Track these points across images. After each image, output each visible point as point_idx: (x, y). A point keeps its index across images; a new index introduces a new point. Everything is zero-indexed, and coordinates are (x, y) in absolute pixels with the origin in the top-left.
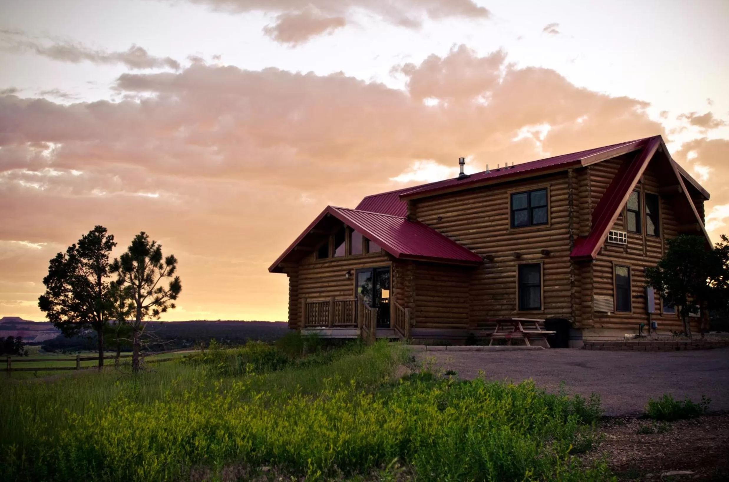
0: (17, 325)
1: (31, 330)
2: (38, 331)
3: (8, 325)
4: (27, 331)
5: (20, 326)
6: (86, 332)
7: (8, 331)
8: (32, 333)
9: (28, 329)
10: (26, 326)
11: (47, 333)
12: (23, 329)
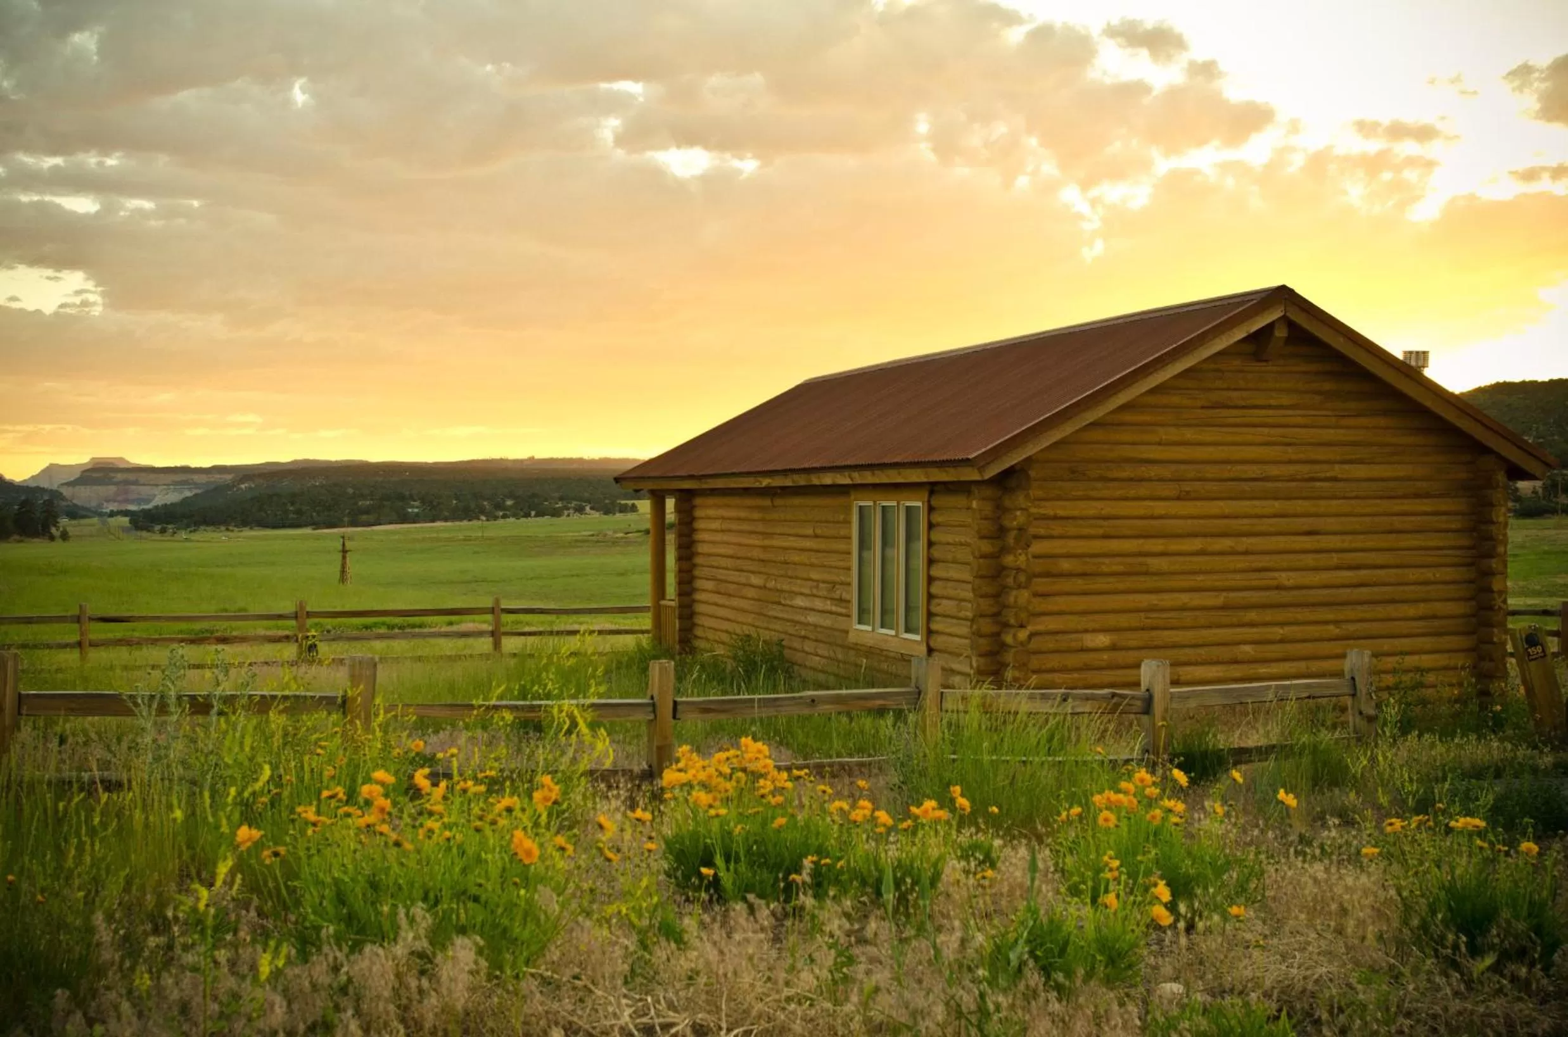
0: (112, 475)
1: (144, 485)
2: (157, 485)
3: (95, 475)
4: (133, 487)
5: (119, 477)
6: (243, 486)
7: (95, 488)
8: (145, 491)
9: (136, 483)
10: (131, 477)
11: (175, 490)
12: (127, 482)
